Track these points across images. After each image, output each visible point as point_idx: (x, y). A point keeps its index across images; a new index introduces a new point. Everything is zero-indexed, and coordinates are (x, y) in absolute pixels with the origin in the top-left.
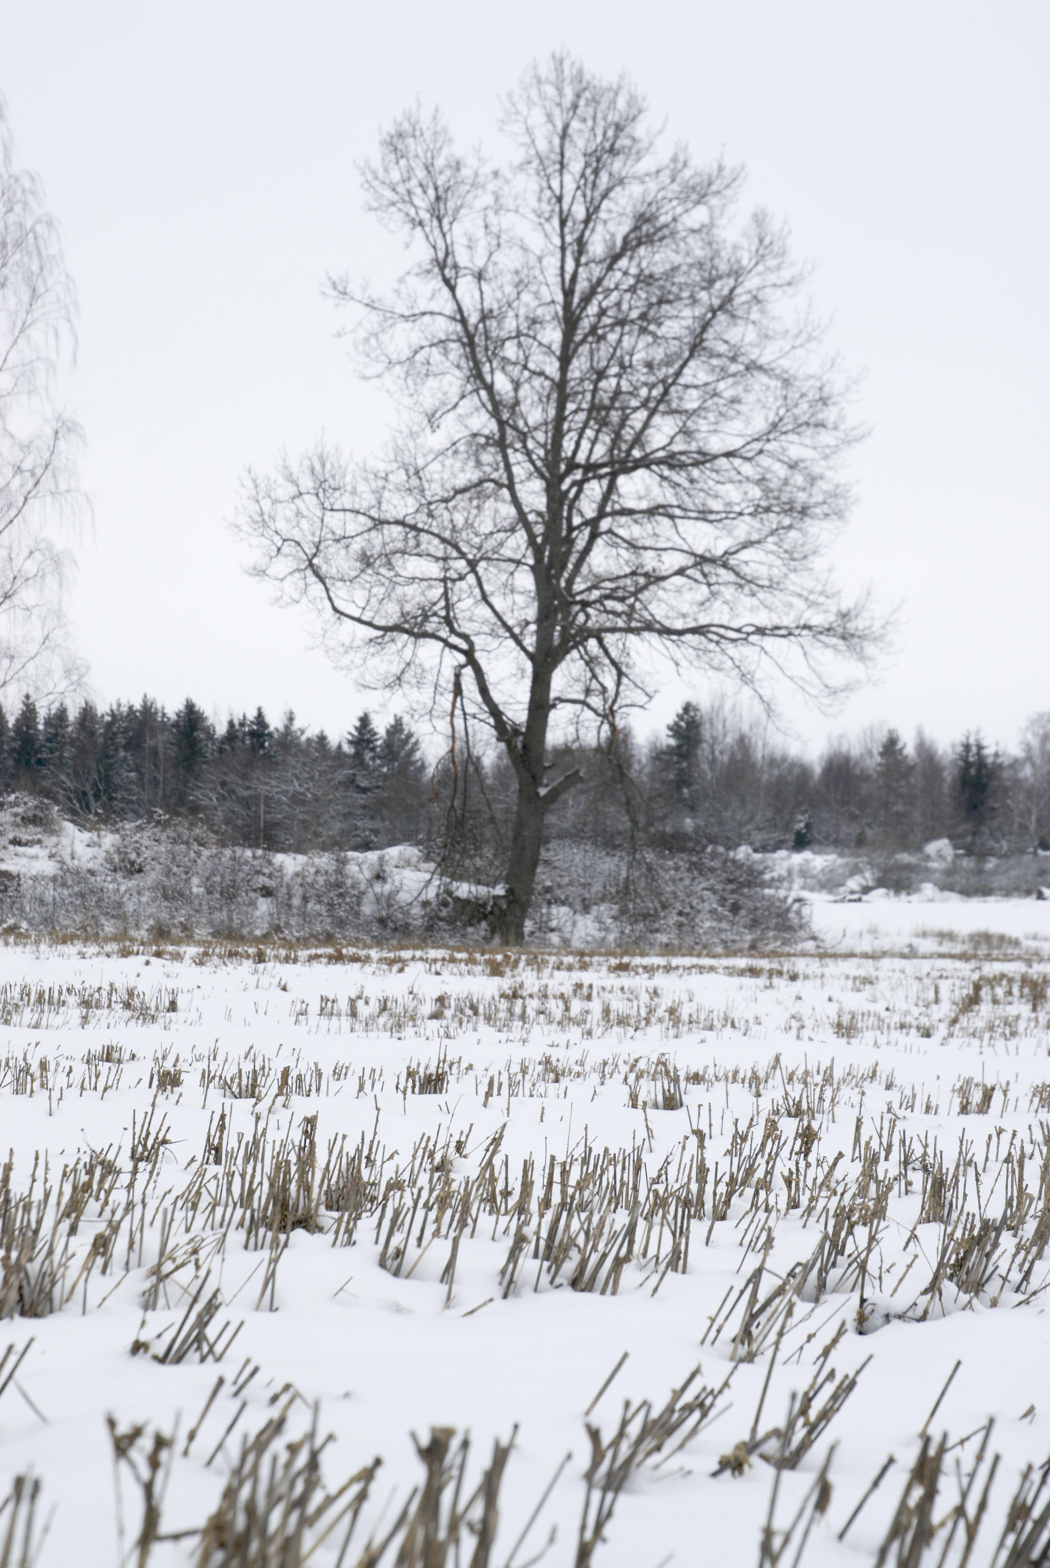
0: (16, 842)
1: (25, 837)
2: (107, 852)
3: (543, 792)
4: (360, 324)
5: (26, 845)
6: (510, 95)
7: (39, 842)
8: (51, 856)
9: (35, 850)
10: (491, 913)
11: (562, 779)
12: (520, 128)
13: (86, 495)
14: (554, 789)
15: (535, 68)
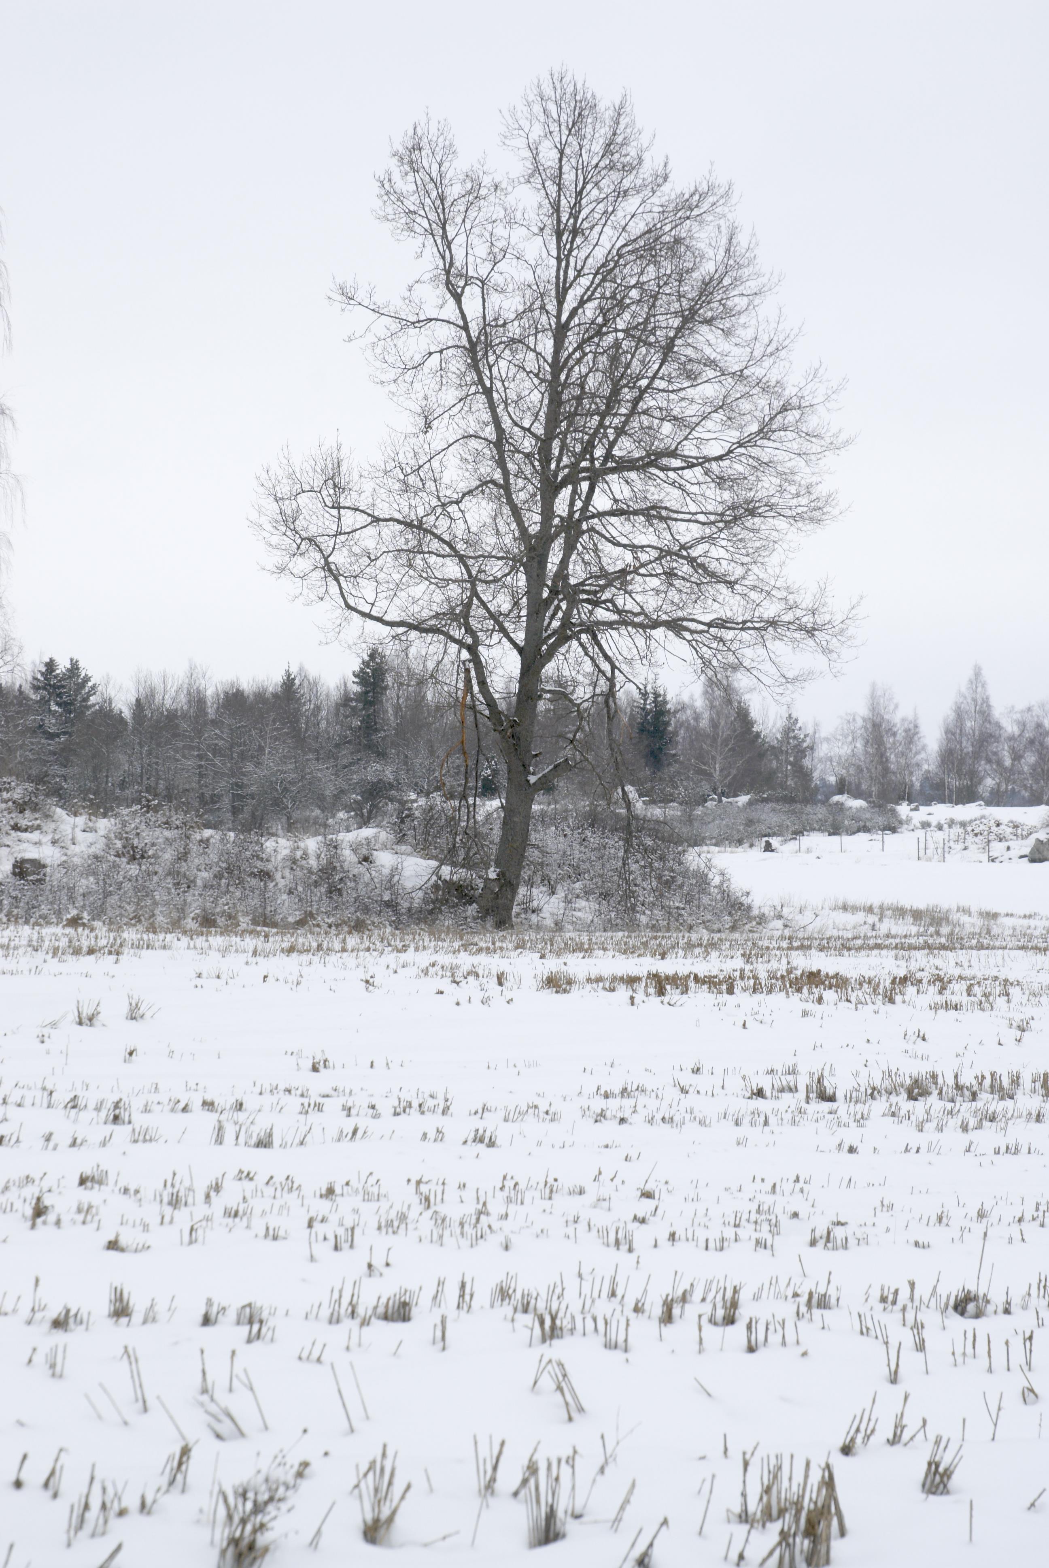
0: (16, 828)
1: (23, 823)
2: (107, 837)
3: (532, 779)
4: (368, 329)
5: (26, 830)
6: (513, 112)
7: (38, 827)
8: (54, 842)
9: (35, 836)
10: (481, 895)
11: (551, 767)
12: (521, 142)
13: (15, 477)
14: (544, 776)
15: (539, 86)
